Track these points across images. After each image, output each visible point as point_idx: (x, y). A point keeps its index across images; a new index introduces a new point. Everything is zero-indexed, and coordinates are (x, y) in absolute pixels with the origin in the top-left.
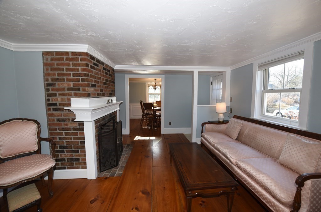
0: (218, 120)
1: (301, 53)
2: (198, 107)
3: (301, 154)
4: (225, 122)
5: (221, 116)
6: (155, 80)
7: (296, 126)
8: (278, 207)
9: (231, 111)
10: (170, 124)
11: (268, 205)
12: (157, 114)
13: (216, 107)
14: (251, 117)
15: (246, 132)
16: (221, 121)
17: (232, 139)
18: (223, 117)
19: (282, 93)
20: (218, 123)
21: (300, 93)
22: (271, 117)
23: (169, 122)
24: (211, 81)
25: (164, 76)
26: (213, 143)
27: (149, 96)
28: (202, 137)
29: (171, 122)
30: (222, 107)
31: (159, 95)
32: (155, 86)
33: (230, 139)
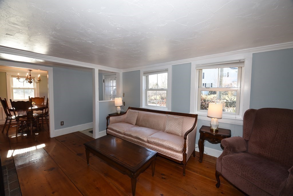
0: (116, 112)
1: (167, 70)
2: (99, 102)
3: (176, 124)
4: (122, 113)
5: (119, 108)
6: (30, 70)
7: (166, 110)
8: (177, 155)
9: (125, 104)
10: (62, 124)
11: (172, 157)
12: (33, 114)
13: (114, 101)
14: (141, 107)
15: (141, 118)
16: (119, 113)
17: (133, 125)
18: (121, 110)
19: (157, 91)
20: (117, 115)
21: (166, 92)
22: (151, 106)
23: (61, 122)
24: (103, 78)
25: (52, 68)
26: (123, 132)
27: (14, 91)
28: (108, 130)
29: (63, 122)
30: (119, 101)
31: (33, 90)
32: (30, 79)
33: (132, 126)
